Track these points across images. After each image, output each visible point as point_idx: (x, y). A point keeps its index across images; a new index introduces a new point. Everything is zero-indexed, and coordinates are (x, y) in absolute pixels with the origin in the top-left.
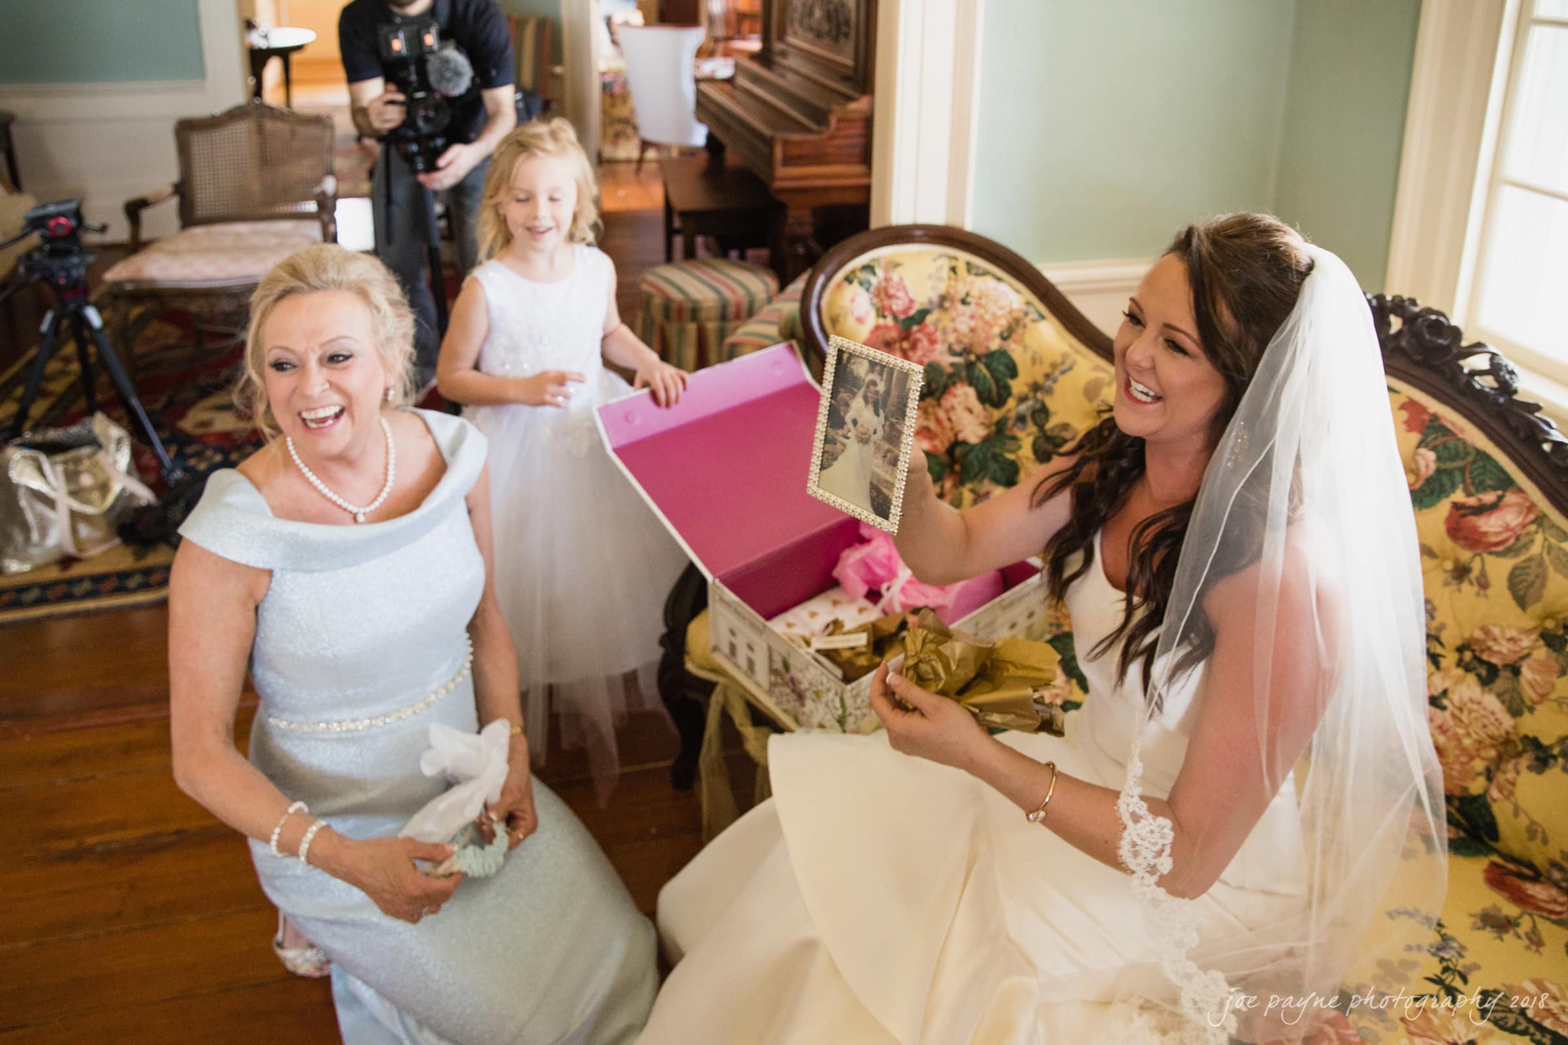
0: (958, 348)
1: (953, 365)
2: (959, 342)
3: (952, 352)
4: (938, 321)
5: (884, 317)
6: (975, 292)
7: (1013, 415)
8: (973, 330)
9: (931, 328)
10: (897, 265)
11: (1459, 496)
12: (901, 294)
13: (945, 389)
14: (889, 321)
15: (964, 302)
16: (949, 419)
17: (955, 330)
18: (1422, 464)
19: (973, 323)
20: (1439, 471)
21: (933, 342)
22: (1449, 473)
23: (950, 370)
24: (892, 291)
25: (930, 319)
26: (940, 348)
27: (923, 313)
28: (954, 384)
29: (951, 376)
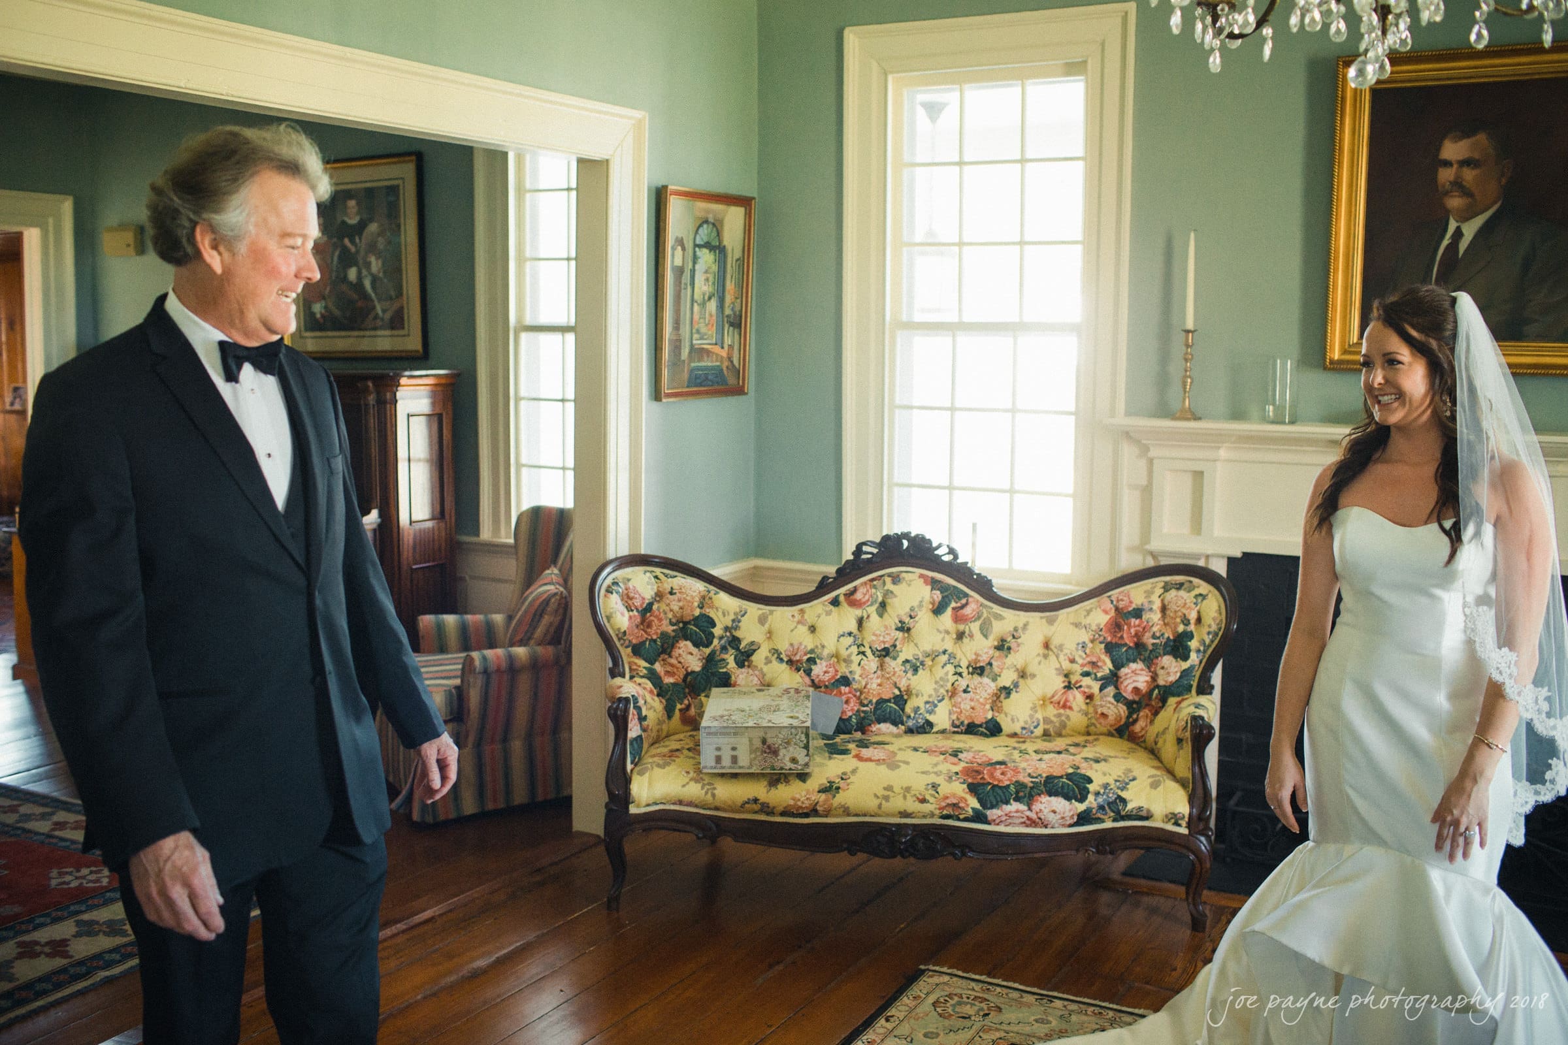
0: (674, 620)
1: (673, 631)
2: (675, 616)
3: (672, 624)
4: (658, 609)
5: (632, 611)
6: (675, 587)
7: (718, 648)
8: (681, 608)
9: (657, 613)
10: (629, 580)
11: (953, 604)
12: (637, 596)
13: (673, 646)
14: (635, 613)
15: (671, 593)
16: (680, 662)
17: (671, 610)
18: (935, 597)
19: (681, 604)
20: (943, 597)
21: (660, 620)
22: (947, 596)
23: (673, 634)
24: (632, 595)
25: (655, 607)
26: (665, 622)
27: (650, 605)
28: (677, 641)
29: (674, 637)
